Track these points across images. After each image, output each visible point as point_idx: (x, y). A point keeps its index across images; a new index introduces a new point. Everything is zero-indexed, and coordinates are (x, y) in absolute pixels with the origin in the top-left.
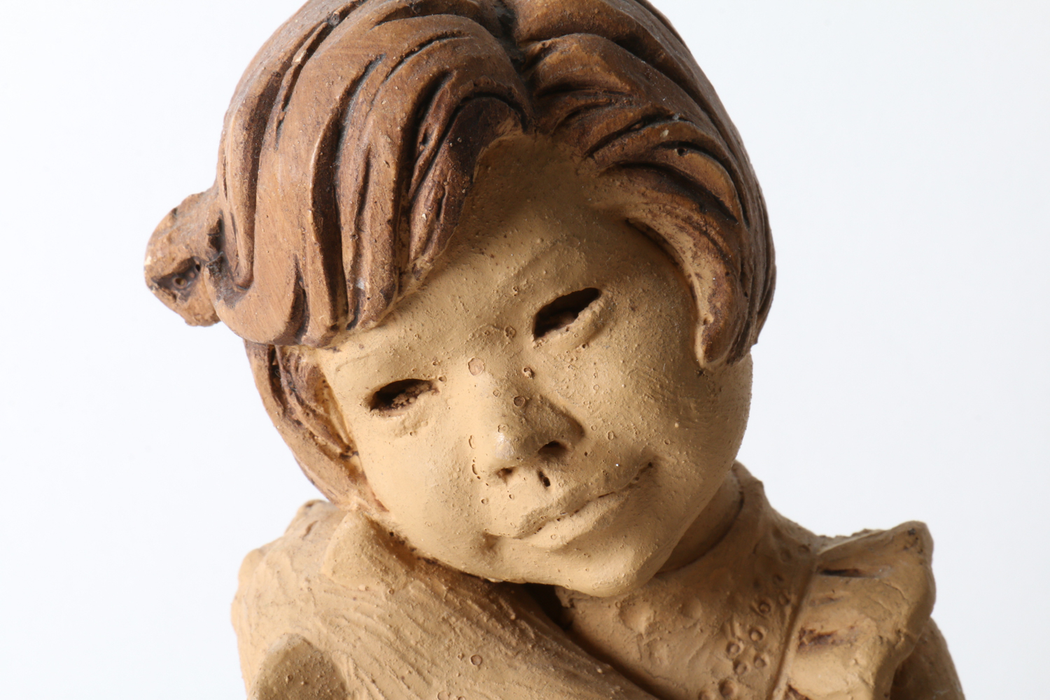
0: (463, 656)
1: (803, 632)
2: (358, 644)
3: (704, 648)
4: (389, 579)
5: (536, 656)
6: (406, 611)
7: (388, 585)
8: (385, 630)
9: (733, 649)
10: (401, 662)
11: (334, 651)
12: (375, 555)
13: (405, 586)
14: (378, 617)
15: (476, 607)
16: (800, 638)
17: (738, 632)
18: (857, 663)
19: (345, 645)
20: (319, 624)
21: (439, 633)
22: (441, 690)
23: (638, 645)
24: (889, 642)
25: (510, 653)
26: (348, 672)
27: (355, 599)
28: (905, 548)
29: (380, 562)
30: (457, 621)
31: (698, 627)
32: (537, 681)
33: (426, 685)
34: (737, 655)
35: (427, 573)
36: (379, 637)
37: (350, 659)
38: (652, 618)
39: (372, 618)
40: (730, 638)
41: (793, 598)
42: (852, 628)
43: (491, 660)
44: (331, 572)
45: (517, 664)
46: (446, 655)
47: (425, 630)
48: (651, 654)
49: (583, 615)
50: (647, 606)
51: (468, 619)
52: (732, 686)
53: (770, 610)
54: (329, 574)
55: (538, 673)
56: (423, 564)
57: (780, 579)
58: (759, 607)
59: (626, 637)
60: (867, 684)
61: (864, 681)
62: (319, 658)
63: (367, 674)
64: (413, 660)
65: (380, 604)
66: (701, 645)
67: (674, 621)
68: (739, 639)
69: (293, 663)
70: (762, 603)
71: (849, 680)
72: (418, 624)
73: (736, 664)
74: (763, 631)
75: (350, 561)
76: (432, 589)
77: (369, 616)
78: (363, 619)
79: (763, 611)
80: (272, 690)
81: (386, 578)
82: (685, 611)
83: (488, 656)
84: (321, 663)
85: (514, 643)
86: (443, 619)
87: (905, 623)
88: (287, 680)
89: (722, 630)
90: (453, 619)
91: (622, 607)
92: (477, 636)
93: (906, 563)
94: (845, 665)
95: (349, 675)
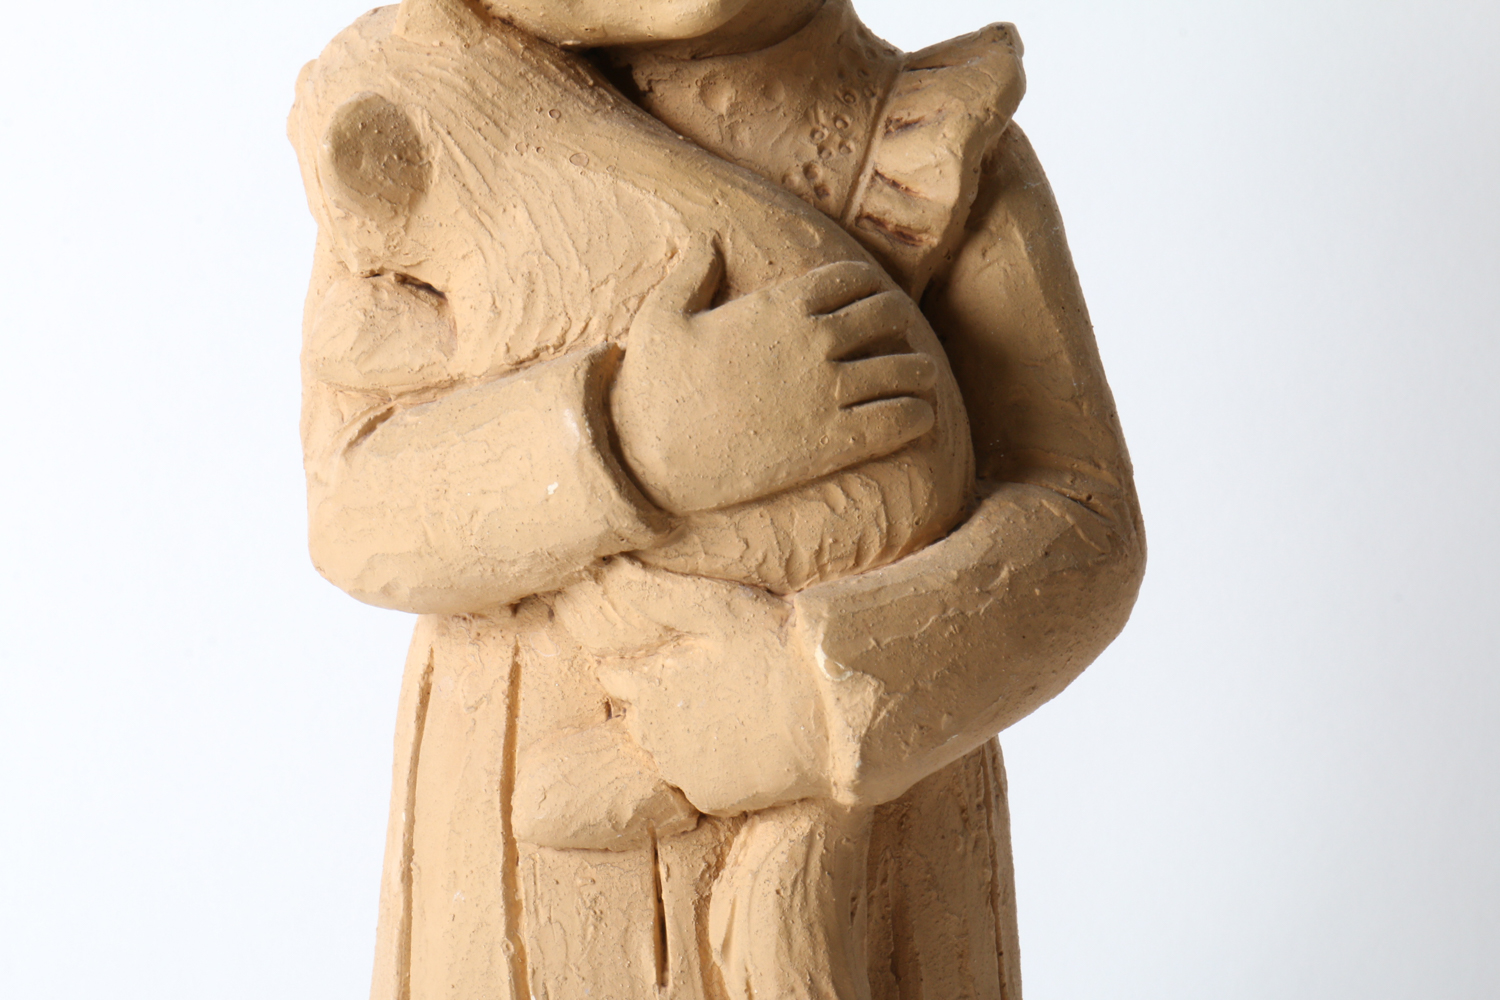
0: (541, 110)
1: (889, 121)
2: (433, 96)
3: (787, 132)
4: (464, 33)
5: (616, 115)
6: (481, 65)
7: (463, 39)
8: (461, 82)
9: (817, 136)
10: (478, 113)
11: (407, 104)
12: (450, 6)
13: (481, 41)
14: (453, 69)
15: (553, 68)
16: (887, 126)
17: (823, 119)
18: (944, 136)
19: (419, 98)
20: (392, 79)
21: (516, 87)
22: (519, 141)
23: (720, 127)
24: (977, 118)
25: (589, 110)
26: (423, 125)
27: (428, 54)
28: (994, 41)
29: (455, 14)
30: (534, 76)
31: (781, 110)
32: (618, 132)
33: (503, 137)
34: (821, 140)
35: (503, 31)
36: (455, 88)
37: (425, 111)
38: (734, 98)
39: (448, 71)
40: (814, 125)
41: (879, 92)
42: (940, 111)
43: (570, 115)
44: (404, 29)
45: (597, 120)
46: (524, 108)
47: (502, 83)
48: (733, 137)
49: (662, 98)
50: (728, 84)
51: (545, 76)
52: (816, 170)
53: (855, 101)
54: (401, 33)
55: (618, 128)
56: (499, 23)
57: (865, 73)
58: (844, 96)
59: (707, 118)
60: (956, 155)
61: (952, 152)
62: (392, 110)
63: (442, 125)
64: (490, 112)
65: (455, 57)
66: (784, 129)
67: (756, 103)
68: (824, 127)
69: (366, 112)
70: (846, 93)
71: (937, 152)
72: (495, 77)
73: (821, 150)
74: (848, 120)
75: (424, 13)
76: (508, 46)
77: (444, 69)
78: (437, 71)
79: (847, 101)
80: (345, 135)
81: (461, 32)
82: (767, 93)
83: (567, 111)
84: (395, 115)
85: (593, 102)
86: (520, 74)
87: (994, 102)
88: (360, 126)
89: (806, 116)
90: (530, 75)
91: (702, 86)
92: (555, 93)
93: (995, 53)
94: (933, 140)
95: (424, 128)
